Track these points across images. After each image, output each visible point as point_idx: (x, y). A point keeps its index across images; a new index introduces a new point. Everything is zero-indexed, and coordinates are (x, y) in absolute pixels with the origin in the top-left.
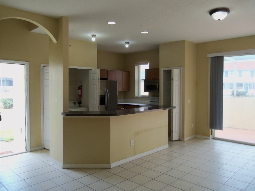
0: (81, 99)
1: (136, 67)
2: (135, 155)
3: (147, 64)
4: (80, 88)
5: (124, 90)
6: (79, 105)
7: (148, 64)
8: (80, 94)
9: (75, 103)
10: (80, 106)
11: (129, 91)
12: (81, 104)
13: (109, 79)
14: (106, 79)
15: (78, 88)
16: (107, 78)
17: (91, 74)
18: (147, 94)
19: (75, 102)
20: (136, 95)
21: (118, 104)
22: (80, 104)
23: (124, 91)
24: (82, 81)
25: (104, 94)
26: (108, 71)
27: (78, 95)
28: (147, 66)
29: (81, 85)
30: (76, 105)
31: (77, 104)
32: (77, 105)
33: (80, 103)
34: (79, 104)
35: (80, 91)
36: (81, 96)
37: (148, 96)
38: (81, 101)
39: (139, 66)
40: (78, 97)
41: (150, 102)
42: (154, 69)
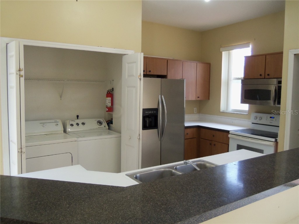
0: (112, 115)
1: (224, 54)
3: (246, 45)
4: (110, 94)
5: (199, 97)
6: (107, 127)
7: (251, 46)
8: (109, 105)
9: (100, 123)
10: (109, 128)
11: (209, 99)
12: (112, 123)
13: (169, 77)
15: (107, 93)
16: (166, 74)
17: (127, 64)
18: (246, 107)
19: (101, 120)
20: (223, 107)
22: (111, 125)
23: (199, 99)
24: (113, 81)
25: (156, 107)
26: (167, 60)
27: (107, 107)
28: (248, 51)
29: (113, 88)
30: (103, 126)
31: (105, 124)
32: (105, 127)
33: (110, 122)
34: (108, 124)
35: (109, 99)
36: (110, 109)
37: (247, 112)
38: (112, 119)
39: (230, 51)
40: (107, 111)
41: (252, 123)
42: (266, 55)
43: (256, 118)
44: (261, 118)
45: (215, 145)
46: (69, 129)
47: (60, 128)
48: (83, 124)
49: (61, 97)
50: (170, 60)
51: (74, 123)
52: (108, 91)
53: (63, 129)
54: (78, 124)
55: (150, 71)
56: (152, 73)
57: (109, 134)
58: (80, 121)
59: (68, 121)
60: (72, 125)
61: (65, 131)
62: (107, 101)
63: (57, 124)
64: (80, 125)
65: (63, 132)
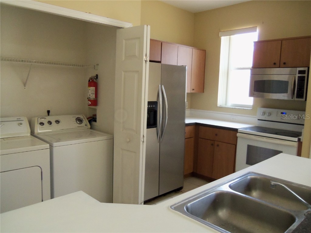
0: (95, 110)
1: (224, 40)
4: (94, 82)
5: (194, 90)
6: (89, 126)
7: (258, 30)
8: (93, 97)
9: (79, 120)
10: (92, 128)
11: (203, 92)
12: (96, 121)
13: (162, 63)
15: (89, 81)
17: (124, 41)
19: (81, 117)
20: (220, 102)
22: (94, 123)
24: (98, 65)
25: (154, 100)
29: (97, 75)
30: (83, 124)
31: (86, 122)
32: (86, 125)
33: (92, 119)
34: (90, 122)
35: (93, 88)
36: (95, 103)
37: (252, 107)
38: (95, 115)
39: (231, 36)
40: (89, 105)
41: (258, 120)
42: (282, 40)
43: (264, 113)
44: (270, 114)
45: (218, 145)
46: (39, 130)
47: (25, 130)
48: (58, 122)
49: (25, 85)
51: (45, 121)
52: (91, 78)
53: (30, 131)
54: (50, 123)
57: (92, 135)
58: (52, 119)
59: (36, 118)
60: (42, 124)
61: (32, 133)
62: (90, 91)
63: (21, 124)
64: (54, 123)
65: (29, 134)
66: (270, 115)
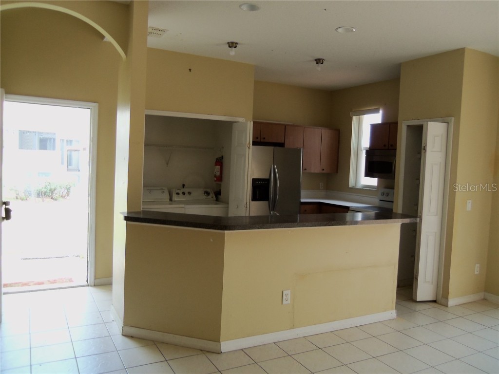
0: (220, 185)
1: (355, 119)
2: (293, 327)
3: (377, 111)
4: (220, 162)
5: (323, 170)
6: (215, 198)
7: (381, 112)
8: (218, 174)
9: (207, 193)
10: (217, 200)
11: (337, 172)
12: (220, 194)
13: (286, 146)
14: (282, 145)
15: (216, 161)
16: (283, 142)
18: (373, 182)
19: (209, 190)
20: (351, 182)
21: (302, 200)
22: (219, 196)
23: (324, 172)
24: (223, 148)
25: (267, 177)
26: (285, 126)
27: (215, 176)
28: (376, 118)
29: (222, 157)
30: (210, 197)
31: (212, 195)
32: (212, 197)
33: (218, 194)
34: (216, 195)
35: (218, 167)
36: (220, 178)
37: (376, 188)
38: (220, 190)
39: (361, 116)
40: (215, 181)
41: (380, 200)
42: (390, 124)
43: (383, 194)
46: (175, 198)
47: (166, 196)
48: (190, 193)
49: (167, 164)
50: (288, 125)
51: (180, 192)
52: (217, 159)
53: (169, 197)
54: (184, 193)
55: (264, 138)
56: (266, 141)
57: (216, 204)
58: (186, 190)
59: (174, 190)
60: (178, 194)
61: (171, 200)
62: (216, 169)
63: (164, 192)
64: (187, 194)
65: (169, 200)
66: (388, 195)
